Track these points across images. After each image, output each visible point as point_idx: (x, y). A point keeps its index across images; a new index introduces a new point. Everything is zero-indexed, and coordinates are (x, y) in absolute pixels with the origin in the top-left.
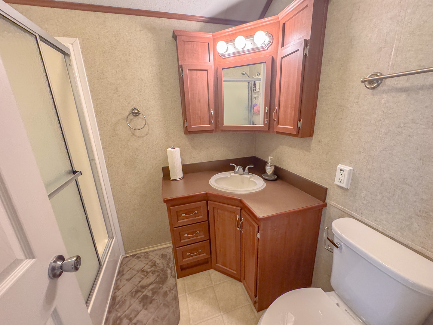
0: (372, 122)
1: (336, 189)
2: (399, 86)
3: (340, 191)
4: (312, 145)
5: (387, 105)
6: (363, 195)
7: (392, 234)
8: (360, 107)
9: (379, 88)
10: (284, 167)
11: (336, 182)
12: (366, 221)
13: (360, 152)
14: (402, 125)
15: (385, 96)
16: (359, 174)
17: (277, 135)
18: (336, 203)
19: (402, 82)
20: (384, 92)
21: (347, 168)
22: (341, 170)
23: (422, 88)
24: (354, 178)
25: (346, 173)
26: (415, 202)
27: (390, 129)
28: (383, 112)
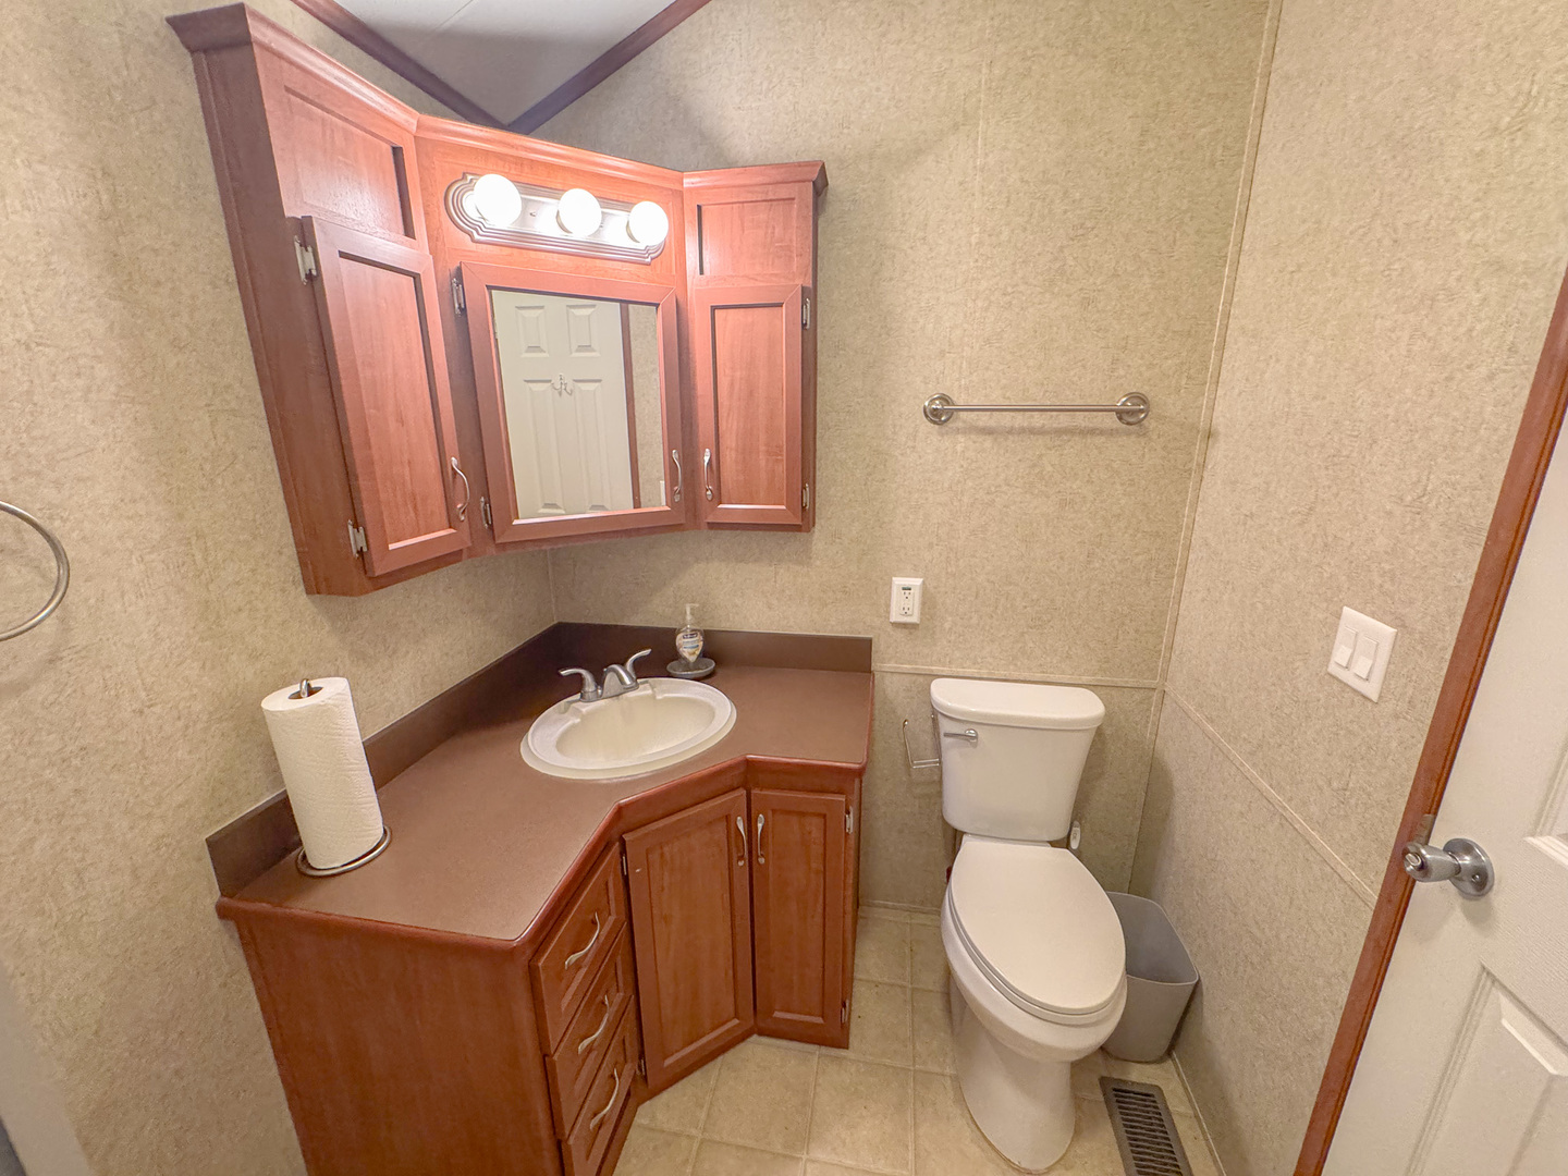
0: (946, 485)
1: (892, 633)
2: (981, 424)
3: (900, 634)
4: (814, 548)
5: (967, 455)
6: (947, 626)
7: (1002, 673)
8: (920, 457)
9: (951, 425)
10: (725, 626)
11: (895, 617)
12: (961, 671)
13: (931, 545)
14: (993, 489)
15: (961, 438)
16: (935, 588)
17: (712, 533)
18: (896, 662)
19: (984, 420)
20: (958, 431)
21: (916, 582)
22: (904, 589)
23: (1011, 431)
24: (928, 601)
25: (916, 594)
26: (1025, 607)
27: (977, 496)
28: (962, 466)
